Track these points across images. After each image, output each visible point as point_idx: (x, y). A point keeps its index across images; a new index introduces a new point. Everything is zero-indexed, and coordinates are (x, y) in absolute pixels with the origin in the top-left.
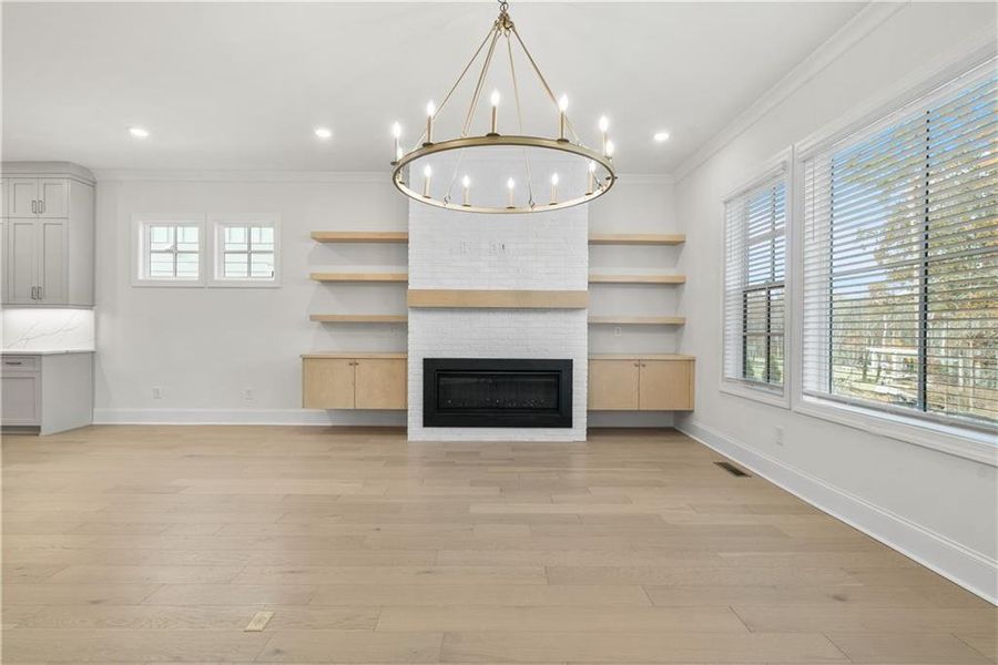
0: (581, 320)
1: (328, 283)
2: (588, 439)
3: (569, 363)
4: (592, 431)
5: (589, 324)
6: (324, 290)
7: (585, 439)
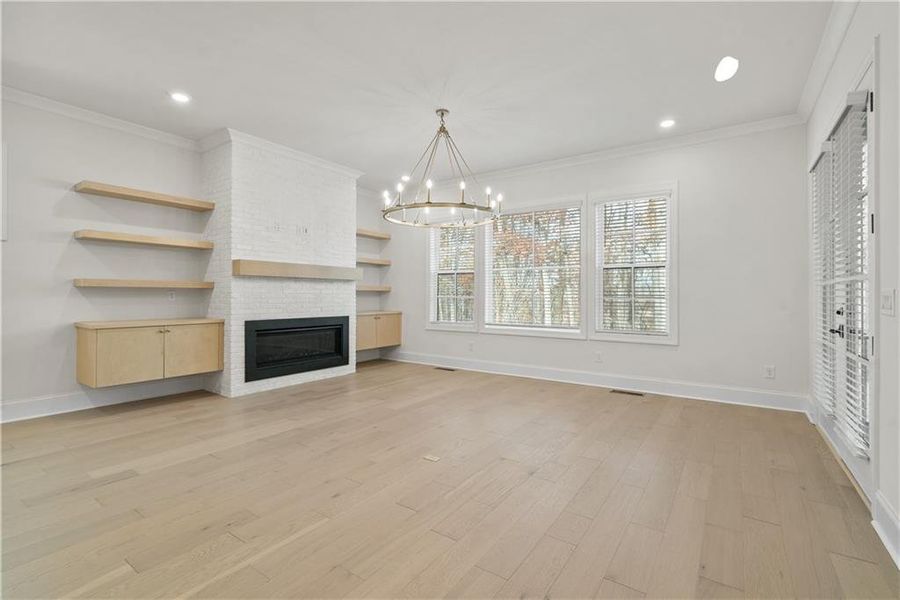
0: (352, 288)
1: (85, 240)
2: (357, 372)
3: (347, 319)
4: (359, 365)
5: (357, 291)
6: (80, 248)
7: (354, 371)
